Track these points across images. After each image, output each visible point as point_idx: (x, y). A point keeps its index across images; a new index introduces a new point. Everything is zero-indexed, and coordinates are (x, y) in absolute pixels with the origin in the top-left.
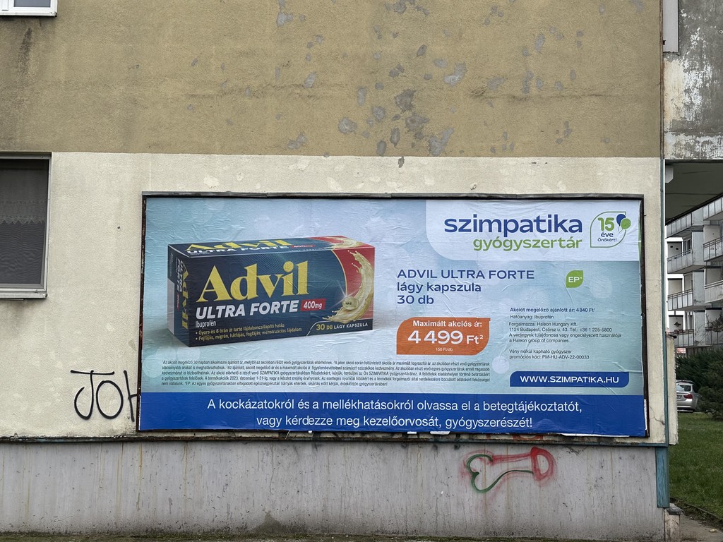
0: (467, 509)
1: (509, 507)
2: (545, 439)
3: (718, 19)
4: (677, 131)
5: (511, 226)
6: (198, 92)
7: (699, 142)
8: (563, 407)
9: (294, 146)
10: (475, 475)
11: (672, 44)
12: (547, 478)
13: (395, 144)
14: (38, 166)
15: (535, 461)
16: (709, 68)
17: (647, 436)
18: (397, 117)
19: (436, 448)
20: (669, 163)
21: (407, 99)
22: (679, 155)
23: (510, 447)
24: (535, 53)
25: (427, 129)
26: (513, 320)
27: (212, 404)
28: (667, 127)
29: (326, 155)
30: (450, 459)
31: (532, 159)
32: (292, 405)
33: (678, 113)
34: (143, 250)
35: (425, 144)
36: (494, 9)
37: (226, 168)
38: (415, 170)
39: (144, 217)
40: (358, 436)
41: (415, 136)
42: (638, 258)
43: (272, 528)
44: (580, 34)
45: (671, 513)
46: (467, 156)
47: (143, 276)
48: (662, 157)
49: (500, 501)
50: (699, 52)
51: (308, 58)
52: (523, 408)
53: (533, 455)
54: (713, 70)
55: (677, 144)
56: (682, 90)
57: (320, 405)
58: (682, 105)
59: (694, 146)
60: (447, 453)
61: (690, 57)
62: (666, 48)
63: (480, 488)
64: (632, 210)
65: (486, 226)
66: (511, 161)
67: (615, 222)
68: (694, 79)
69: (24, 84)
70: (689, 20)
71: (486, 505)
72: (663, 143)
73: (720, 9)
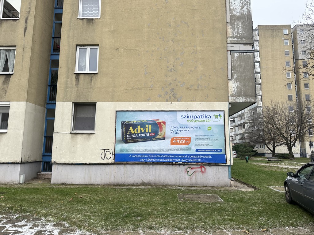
0: (186, 180)
1: (196, 179)
2: (203, 164)
3: (240, 72)
4: (231, 96)
5: (195, 117)
6: (128, 89)
8: (207, 157)
9: (148, 100)
10: (188, 172)
11: (230, 77)
12: (204, 173)
13: (170, 100)
14: (94, 105)
15: (201, 169)
16: (238, 83)
17: (226, 163)
18: (170, 94)
19: (179, 166)
20: (230, 103)
21: (172, 90)
22: (232, 102)
23: (196, 166)
24: (200, 80)
25: (177, 96)
26: (196, 138)
27: (130, 156)
28: (229, 95)
29: (155, 102)
30: (183, 168)
31: (200, 102)
32: (148, 156)
33: (232, 92)
34: (116, 123)
35: (176, 99)
36: (191, 71)
37: (134, 105)
38: (174, 105)
39: (116, 116)
40: (162, 163)
41: (174, 98)
42: (223, 124)
43: (143, 184)
44: (210, 76)
45: (232, 180)
46: (186, 102)
47: (116, 128)
48: (228, 102)
49: (194, 177)
50: (236, 79)
51: (151, 81)
52: (199, 157)
53: (201, 167)
55: (232, 99)
56: (232, 87)
57: (154, 156)
59: (235, 99)
60: (182, 167)
61: (234, 80)
62: (229, 79)
63: (189, 175)
64: (222, 113)
65: (190, 117)
66: (195, 103)
67: (218, 116)
68: (235, 85)
69: (91, 88)
70: (234, 72)
71: (191, 179)
72: (228, 99)
73: (240, 70)
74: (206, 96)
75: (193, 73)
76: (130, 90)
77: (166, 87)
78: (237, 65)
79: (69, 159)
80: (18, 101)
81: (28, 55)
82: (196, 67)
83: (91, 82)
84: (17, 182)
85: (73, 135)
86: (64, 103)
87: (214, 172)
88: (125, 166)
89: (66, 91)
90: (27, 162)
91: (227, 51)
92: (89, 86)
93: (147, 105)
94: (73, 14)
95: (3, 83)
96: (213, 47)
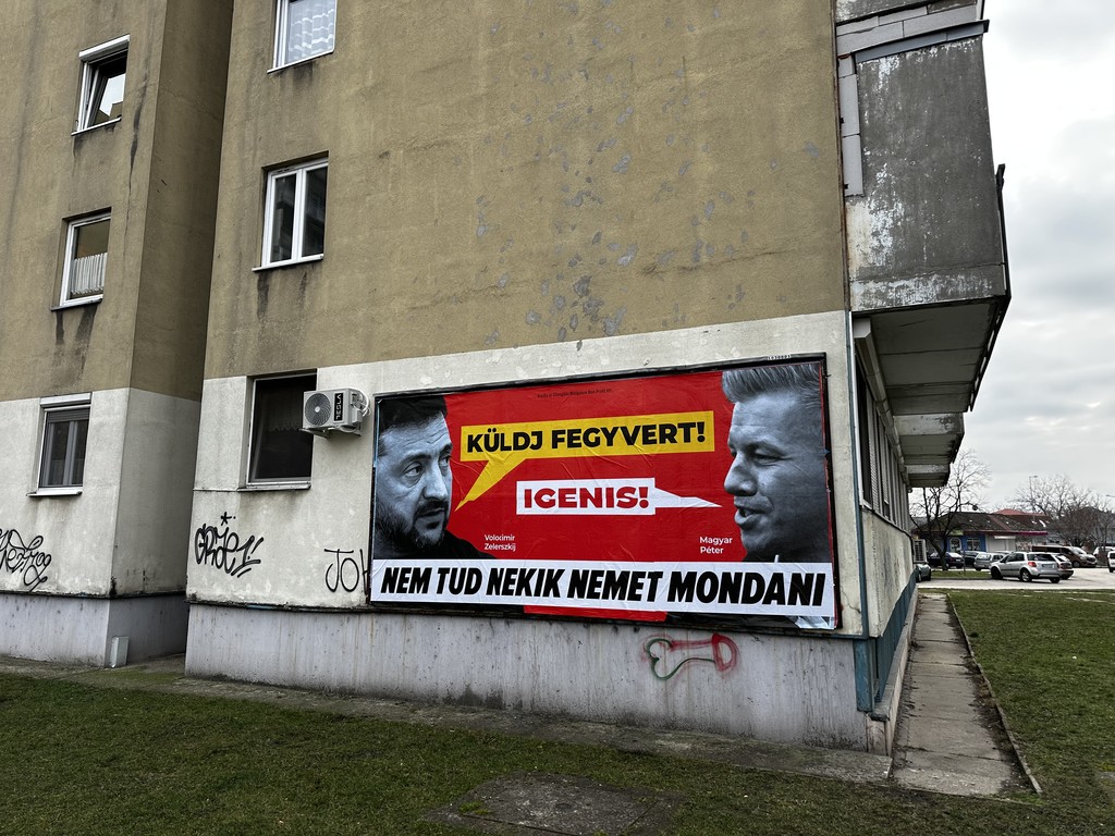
0: (648, 697)
1: (689, 695)
3: (908, 150)
4: (864, 279)
7: (892, 288)
9: (489, 341)
10: (655, 660)
11: (855, 186)
12: (730, 669)
13: (574, 329)
15: (716, 649)
16: (900, 205)
17: (840, 625)
19: (616, 630)
20: (857, 316)
21: (585, 285)
22: (868, 306)
23: (689, 632)
24: (705, 221)
25: (602, 311)
28: (853, 276)
29: (516, 346)
30: (630, 641)
31: (704, 328)
33: (865, 259)
35: (600, 325)
36: (664, 186)
37: (437, 367)
38: (592, 351)
41: (592, 320)
44: (750, 193)
45: (873, 719)
46: (640, 332)
48: (848, 309)
49: (682, 688)
50: (888, 188)
51: (501, 261)
53: (715, 641)
54: (904, 207)
55: (866, 294)
56: (869, 233)
58: (870, 250)
59: (887, 292)
60: (627, 633)
61: (877, 196)
62: (849, 193)
63: (661, 675)
66: (683, 332)
68: (883, 219)
69: (302, 316)
70: (874, 157)
71: (666, 695)
72: (847, 294)
73: (911, 138)
74: (734, 295)
75: (673, 192)
76: (426, 307)
77: (559, 277)
78: (890, 118)
79: (233, 587)
80: (109, 387)
81: (138, 231)
82: (686, 166)
83: (302, 296)
84: (100, 663)
85: (247, 498)
86: (225, 382)
87: (782, 668)
88: (405, 621)
89: (231, 339)
90: (142, 592)
91: (838, 57)
92: (296, 313)
93: (487, 361)
94: (255, 63)
95: (79, 333)
96: (764, 57)
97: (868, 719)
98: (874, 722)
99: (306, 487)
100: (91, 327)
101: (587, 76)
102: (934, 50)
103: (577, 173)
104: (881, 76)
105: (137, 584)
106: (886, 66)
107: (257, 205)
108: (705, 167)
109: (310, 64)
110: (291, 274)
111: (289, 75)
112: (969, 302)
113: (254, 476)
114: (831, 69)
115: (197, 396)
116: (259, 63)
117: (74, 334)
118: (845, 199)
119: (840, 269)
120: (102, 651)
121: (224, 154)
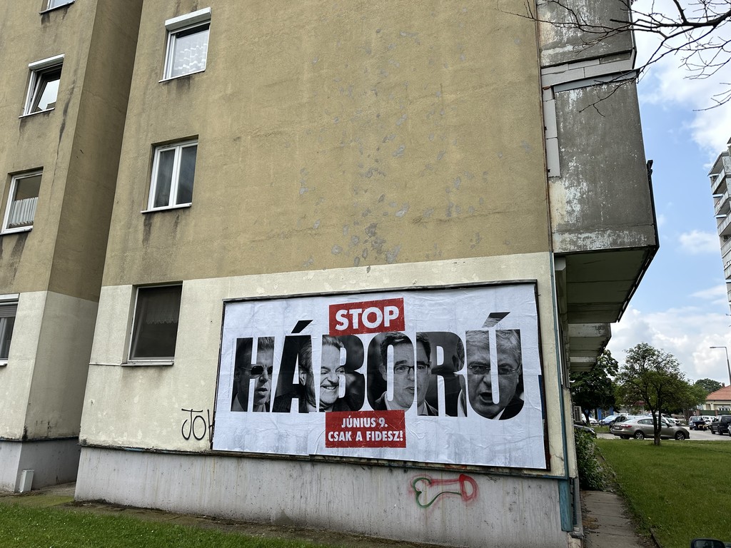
0: (413, 518)
1: (443, 522)
2: (468, 468)
3: (590, 149)
4: (562, 232)
7: (580, 238)
9: (305, 265)
10: (419, 493)
11: (555, 171)
12: (472, 500)
13: (365, 258)
15: (462, 485)
16: (585, 184)
17: (549, 469)
18: (366, 241)
19: (391, 471)
20: (558, 257)
21: (372, 230)
22: (565, 249)
23: (443, 474)
24: (454, 190)
25: (385, 246)
28: (554, 229)
30: (401, 479)
31: (454, 260)
33: (562, 218)
35: (383, 256)
36: (428, 167)
37: (269, 282)
38: (377, 274)
39: (223, 314)
41: (377, 252)
43: (285, 521)
45: (573, 536)
46: (410, 262)
47: (220, 349)
48: (551, 251)
49: (437, 514)
50: (576, 173)
53: (462, 480)
54: (588, 185)
55: (563, 241)
56: (565, 201)
58: (565, 213)
59: (577, 241)
60: (399, 476)
61: (569, 178)
62: (551, 175)
63: (423, 504)
64: (529, 292)
66: (440, 263)
68: (573, 193)
69: (174, 245)
70: (567, 153)
71: (427, 518)
72: (551, 242)
73: (591, 141)
74: (474, 240)
75: (433, 171)
76: (262, 240)
77: (356, 223)
78: (577, 128)
79: (114, 434)
80: (32, 290)
81: (61, 184)
82: (442, 154)
83: (175, 231)
84: (12, 490)
85: (128, 371)
86: (117, 288)
87: (508, 499)
88: (238, 463)
89: (123, 259)
90: (46, 437)
91: (542, 88)
92: (170, 242)
93: (304, 278)
94: (150, 76)
95: (13, 251)
96: (494, 86)
97: (570, 536)
98: (574, 540)
99: (171, 364)
100: (23, 248)
101: (376, 94)
102: (604, 87)
103: (369, 156)
104: (570, 101)
105: (43, 431)
106: (574, 95)
107: (147, 168)
108: (455, 155)
109: (188, 78)
110: (168, 216)
111: (173, 84)
112: (632, 249)
113: (133, 356)
114: (538, 96)
115: (96, 298)
116: (153, 75)
117: (10, 253)
118: (548, 179)
119: (546, 225)
120: (13, 481)
121: (126, 134)
